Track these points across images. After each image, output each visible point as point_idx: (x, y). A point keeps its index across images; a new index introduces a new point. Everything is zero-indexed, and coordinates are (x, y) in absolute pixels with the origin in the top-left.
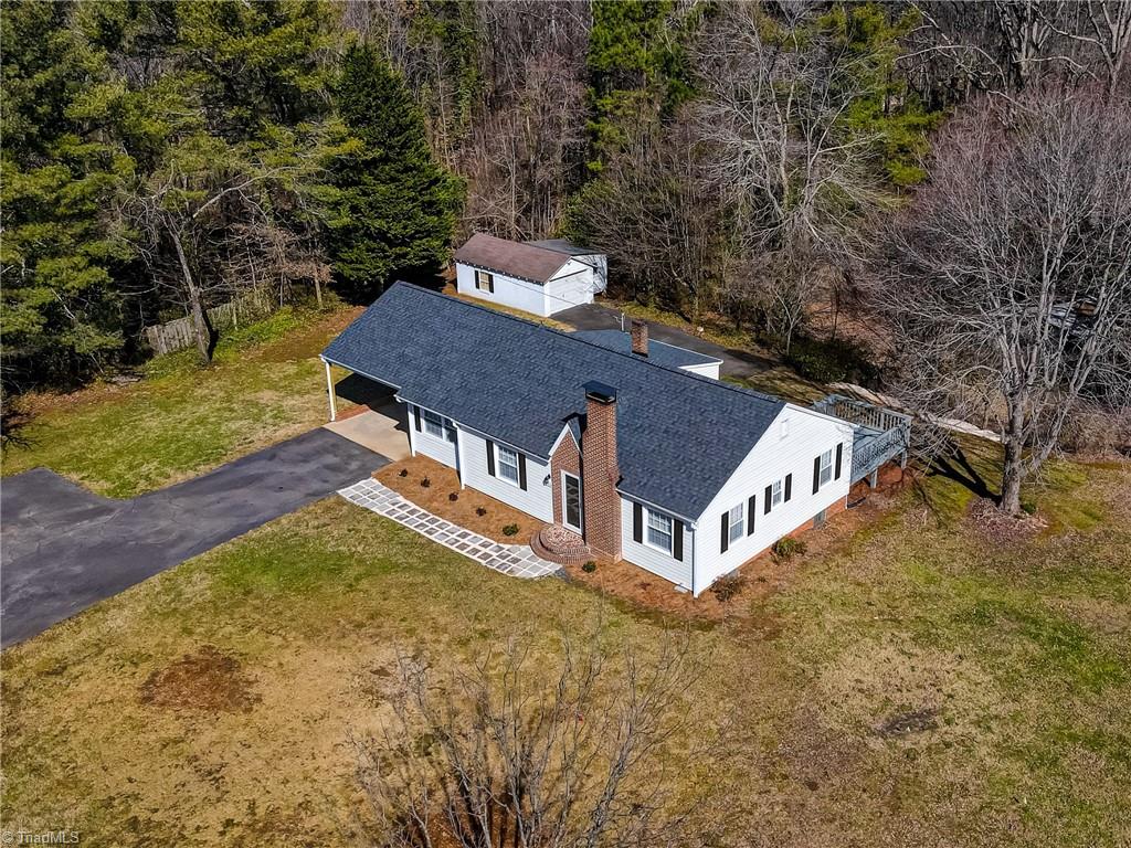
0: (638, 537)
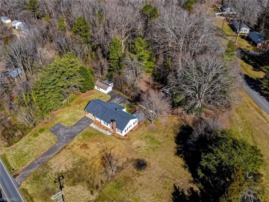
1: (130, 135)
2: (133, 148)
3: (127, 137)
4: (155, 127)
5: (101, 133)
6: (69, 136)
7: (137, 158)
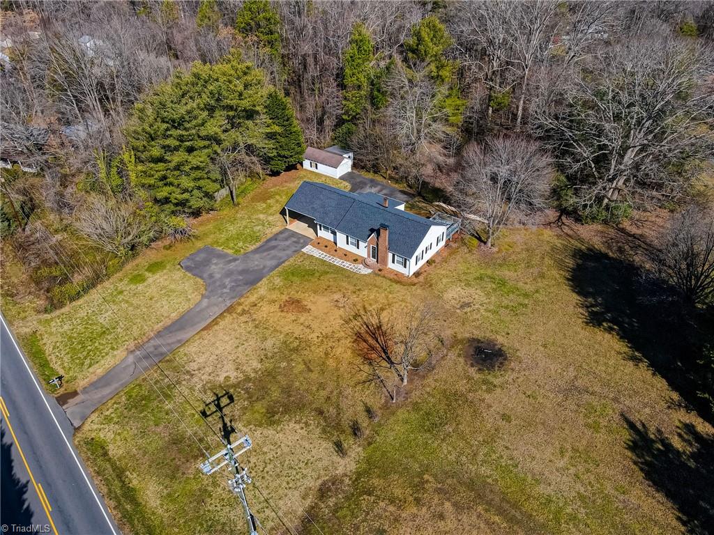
0: (393, 262)
1: (429, 274)
2: (447, 307)
3: (421, 278)
4: (498, 252)
5: (339, 270)
6: (241, 278)
7: (467, 335)
